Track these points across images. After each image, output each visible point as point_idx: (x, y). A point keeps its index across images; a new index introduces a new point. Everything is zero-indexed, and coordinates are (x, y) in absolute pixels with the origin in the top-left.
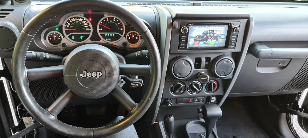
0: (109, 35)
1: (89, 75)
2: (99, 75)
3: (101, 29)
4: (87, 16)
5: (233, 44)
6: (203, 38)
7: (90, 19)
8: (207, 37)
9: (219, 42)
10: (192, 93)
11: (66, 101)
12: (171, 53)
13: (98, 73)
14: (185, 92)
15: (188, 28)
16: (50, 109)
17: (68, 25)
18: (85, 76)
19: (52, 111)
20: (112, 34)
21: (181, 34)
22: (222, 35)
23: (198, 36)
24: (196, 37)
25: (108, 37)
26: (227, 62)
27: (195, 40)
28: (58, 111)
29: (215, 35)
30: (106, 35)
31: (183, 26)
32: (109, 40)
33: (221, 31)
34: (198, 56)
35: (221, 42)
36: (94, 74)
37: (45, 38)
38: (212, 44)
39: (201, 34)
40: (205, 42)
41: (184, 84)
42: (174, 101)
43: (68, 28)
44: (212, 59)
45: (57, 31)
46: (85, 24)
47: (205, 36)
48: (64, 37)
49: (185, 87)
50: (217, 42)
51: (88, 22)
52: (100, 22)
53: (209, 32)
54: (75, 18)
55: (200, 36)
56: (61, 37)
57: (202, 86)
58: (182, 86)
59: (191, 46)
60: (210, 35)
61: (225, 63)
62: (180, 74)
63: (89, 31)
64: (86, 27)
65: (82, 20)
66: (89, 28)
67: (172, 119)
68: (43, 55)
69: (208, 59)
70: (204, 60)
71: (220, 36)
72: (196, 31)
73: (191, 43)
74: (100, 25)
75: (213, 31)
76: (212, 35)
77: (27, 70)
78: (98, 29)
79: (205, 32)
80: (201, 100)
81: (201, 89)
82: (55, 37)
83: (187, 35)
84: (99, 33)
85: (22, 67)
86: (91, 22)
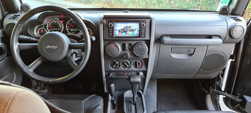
0: (73, 30)
1: (50, 47)
2: (55, 47)
3: (69, 27)
4: (60, 19)
5: (143, 35)
6: (124, 31)
7: (62, 21)
8: (127, 30)
9: (135, 33)
10: (124, 68)
11: (39, 62)
12: (104, 39)
13: (55, 46)
14: (120, 67)
15: (113, 24)
16: (29, 66)
17: (50, 24)
18: (48, 48)
19: (30, 67)
20: (75, 30)
21: (109, 28)
22: (136, 29)
23: (121, 30)
24: (120, 30)
25: (73, 32)
26: (142, 46)
27: (119, 32)
28: (34, 68)
29: (132, 29)
30: (72, 30)
31: (110, 23)
32: (73, 34)
33: (135, 26)
34: (124, 42)
35: (136, 33)
36: (53, 47)
37: (37, 32)
38: (131, 34)
39: (123, 28)
40: (126, 33)
41: (118, 61)
42: (115, 74)
43: (50, 26)
44: (132, 44)
45: (44, 27)
46: (59, 24)
47: (125, 29)
48: (47, 31)
49: (120, 64)
50: (133, 33)
51: (61, 22)
52: (68, 22)
53: (128, 27)
54: (54, 20)
55: (122, 30)
56: (45, 31)
57: (131, 64)
58: (117, 63)
59: (117, 36)
60: (128, 29)
61: (140, 47)
62: (111, 53)
63: (62, 28)
64: (60, 25)
65: (58, 21)
66: (62, 26)
67: (113, 85)
68: (31, 39)
69: (130, 45)
70: (127, 45)
71: (135, 30)
72: (119, 26)
73: (117, 33)
74: (68, 24)
75: (130, 26)
76: (130, 29)
77: (18, 44)
78: (67, 27)
79: (125, 27)
80: (133, 74)
81: (130, 66)
82: (42, 31)
83: (113, 28)
84: (67, 29)
85: (16, 41)
86: (63, 22)
